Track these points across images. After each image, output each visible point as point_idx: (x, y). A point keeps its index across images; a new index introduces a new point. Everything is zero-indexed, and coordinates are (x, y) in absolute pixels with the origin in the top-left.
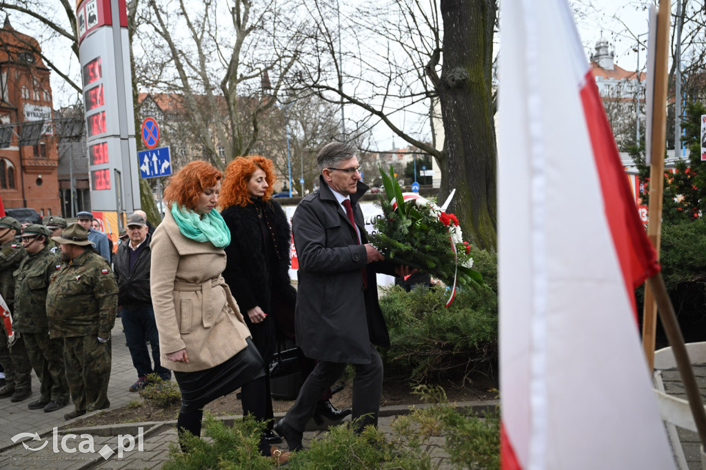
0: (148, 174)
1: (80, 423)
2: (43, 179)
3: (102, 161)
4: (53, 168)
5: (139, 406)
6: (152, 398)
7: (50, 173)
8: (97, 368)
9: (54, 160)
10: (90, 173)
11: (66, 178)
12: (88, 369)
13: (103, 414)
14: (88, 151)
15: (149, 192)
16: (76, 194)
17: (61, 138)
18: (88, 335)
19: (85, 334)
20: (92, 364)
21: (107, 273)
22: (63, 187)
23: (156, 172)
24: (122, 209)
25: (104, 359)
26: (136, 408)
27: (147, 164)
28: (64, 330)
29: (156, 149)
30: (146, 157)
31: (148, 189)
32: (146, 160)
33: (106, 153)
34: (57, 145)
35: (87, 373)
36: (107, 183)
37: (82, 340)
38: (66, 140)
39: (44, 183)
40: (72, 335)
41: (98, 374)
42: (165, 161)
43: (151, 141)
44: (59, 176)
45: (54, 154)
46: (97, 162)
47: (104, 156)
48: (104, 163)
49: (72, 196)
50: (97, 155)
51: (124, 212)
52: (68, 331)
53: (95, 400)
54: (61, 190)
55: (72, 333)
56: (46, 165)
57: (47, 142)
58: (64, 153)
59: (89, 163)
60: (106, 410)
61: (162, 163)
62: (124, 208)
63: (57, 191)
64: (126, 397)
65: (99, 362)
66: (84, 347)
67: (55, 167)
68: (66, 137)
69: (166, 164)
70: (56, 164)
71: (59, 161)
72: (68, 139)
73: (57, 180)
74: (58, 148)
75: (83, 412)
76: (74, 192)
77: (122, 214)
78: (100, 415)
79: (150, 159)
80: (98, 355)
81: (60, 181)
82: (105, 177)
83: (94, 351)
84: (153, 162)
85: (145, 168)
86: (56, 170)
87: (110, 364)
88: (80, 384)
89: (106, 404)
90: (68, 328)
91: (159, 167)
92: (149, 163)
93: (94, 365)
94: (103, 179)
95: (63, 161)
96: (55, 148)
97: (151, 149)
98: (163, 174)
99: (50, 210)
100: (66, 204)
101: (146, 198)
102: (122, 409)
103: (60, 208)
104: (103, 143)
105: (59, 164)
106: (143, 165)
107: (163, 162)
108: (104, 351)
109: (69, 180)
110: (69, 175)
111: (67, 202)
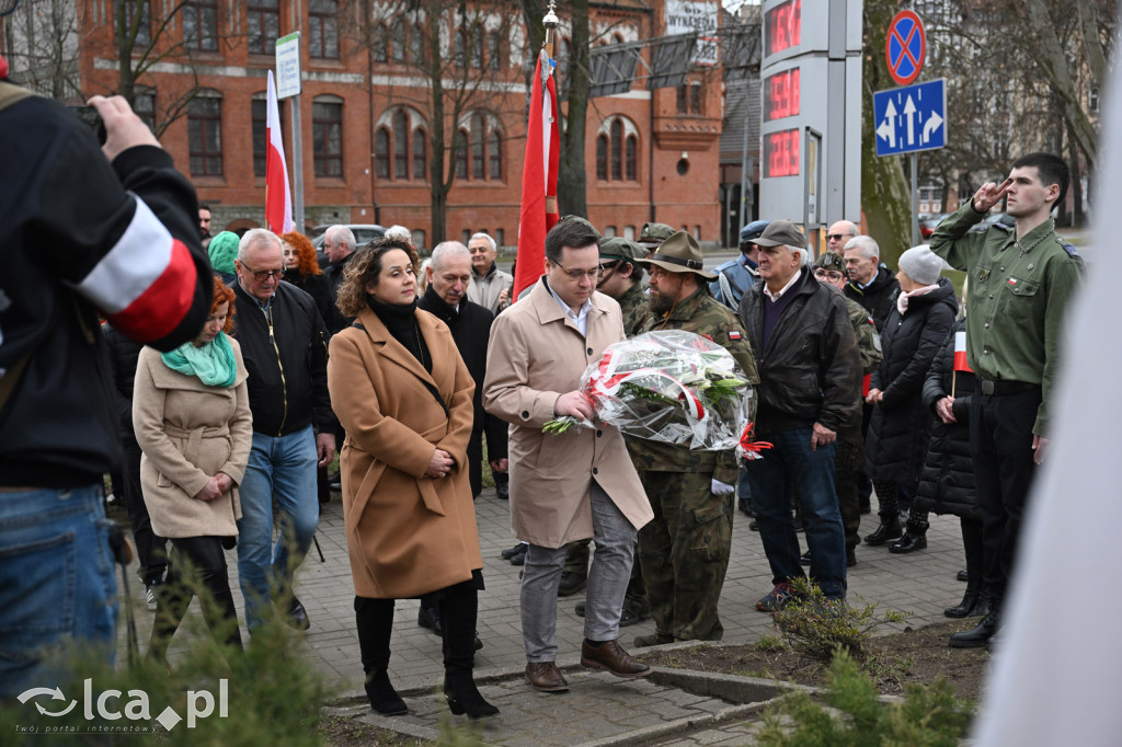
0: (892, 144)
1: (657, 657)
2: (691, 162)
3: (787, 112)
4: (711, 137)
5: (780, 649)
6: (797, 632)
7: (704, 149)
8: (702, 546)
9: (717, 120)
10: (761, 139)
11: (734, 161)
12: (686, 544)
13: (704, 649)
14: (762, 90)
15: (903, 193)
16: (752, 194)
17: (729, 70)
18: (693, 472)
19: (689, 469)
20: (695, 534)
21: (739, 340)
22: (727, 181)
23: (911, 141)
24: (818, 221)
25: (718, 529)
26: (773, 651)
27: (892, 121)
28: (647, 454)
29: (915, 84)
30: (891, 106)
31: (901, 186)
32: (891, 111)
33: (796, 92)
34: (723, 87)
35: (683, 552)
36: (793, 161)
37: (679, 481)
38: (737, 74)
39: (692, 170)
40: (663, 468)
41: (704, 559)
42: (934, 114)
43: (906, 68)
44: (722, 155)
45: (717, 106)
46: (776, 114)
47: (792, 99)
48: (792, 115)
49: (743, 199)
50: (778, 98)
51: (823, 228)
52: (657, 458)
53: (693, 617)
54: (723, 186)
55: (660, 464)
56: (698, 130)
57: (703, 82)
58: (738, 105)
59: (762, 117)
60: (713, 644)
61: (924, 121)
62: (823, 220)
63: (717, 187)
64: (763, 629)
65: (710, 533)
66: (683, 494)
67: (715, 135)
68: (739, 68)
69: (934, 122)
70: (717, 128)
71: (726, 122)
72: (742, 72)
73: (717, 165)
74: (724, 94)
75: (669, 639)
76: (747, 192)
77: (818, 230)
78: (698, 650)
79: (900, 109)
80: (708, 519)
81: (723, 166)
82: (790, 149)
83: (702, 506)
84: (905, 117)
85: (886, 131)
86: (718, 140)
87: (729, 543)
88: (667, 578)
89: (715, 631)
90: (656, 452)
91: (919, 129)
92: (896, 118)
93: (697, 538)
94: (787, 154)
95: (734, 122)
96: (719, 94)
97: (903, 87)
98: (925, 145)
99: (699, 227)
100: (732, 217)
101: (894, 208)
102: (744, 649)
103: (718, 226)
104: (793, 70)
105: (723, 128)
106: (884, 122)
107: (927, 116)
108: (722, 512)
109: (740, 165)
110: (741, 153)
111: (733, 213)
